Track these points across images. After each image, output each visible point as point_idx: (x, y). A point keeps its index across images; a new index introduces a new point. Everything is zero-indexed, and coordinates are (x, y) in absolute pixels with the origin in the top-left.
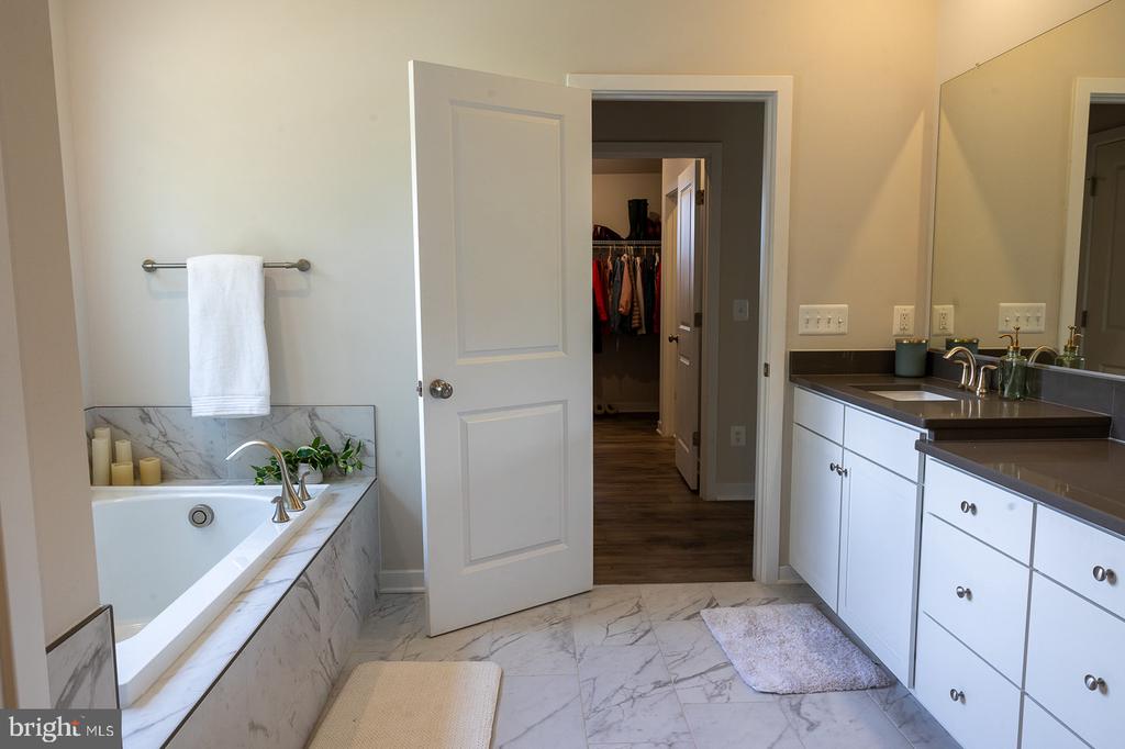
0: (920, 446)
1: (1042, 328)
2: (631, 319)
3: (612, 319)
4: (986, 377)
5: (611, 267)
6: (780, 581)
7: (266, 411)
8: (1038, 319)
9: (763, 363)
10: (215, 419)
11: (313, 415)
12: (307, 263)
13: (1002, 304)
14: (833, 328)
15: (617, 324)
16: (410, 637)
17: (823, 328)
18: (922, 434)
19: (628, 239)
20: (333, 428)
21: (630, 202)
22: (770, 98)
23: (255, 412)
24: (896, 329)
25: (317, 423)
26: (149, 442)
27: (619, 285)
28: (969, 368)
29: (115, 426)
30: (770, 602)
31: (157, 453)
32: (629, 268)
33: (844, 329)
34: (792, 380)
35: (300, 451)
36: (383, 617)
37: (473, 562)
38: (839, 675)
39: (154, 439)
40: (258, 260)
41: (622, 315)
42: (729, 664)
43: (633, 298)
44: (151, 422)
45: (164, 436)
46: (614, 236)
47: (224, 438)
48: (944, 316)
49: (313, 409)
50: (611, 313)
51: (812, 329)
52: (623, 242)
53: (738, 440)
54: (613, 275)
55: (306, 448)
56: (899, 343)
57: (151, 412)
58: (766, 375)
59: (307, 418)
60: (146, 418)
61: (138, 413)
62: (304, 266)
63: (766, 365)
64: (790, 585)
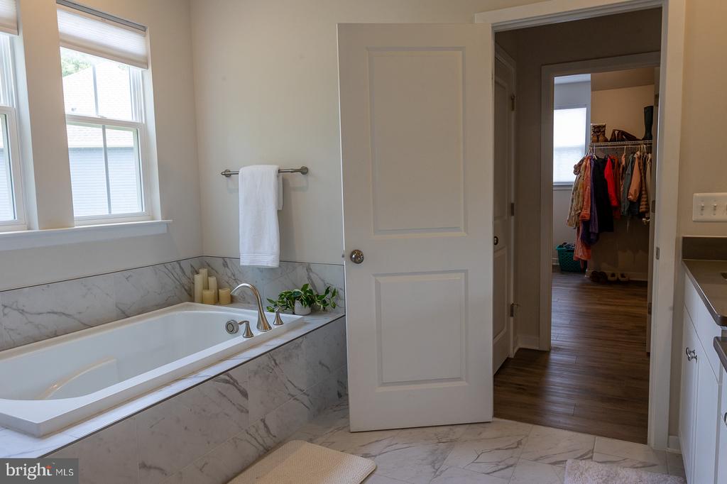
0: (715, 343)
2: (640, 205)
3: (623, 204)
5: (624, 163)
6: (671, 450)
7: (275, 264)
10: (259, 268)
11: (309, 269)
12: (307, 169)
15: (626, 209)
16: (338, 429)
17: (720, 215)
19: (643, 139)
20: (320, 278)
21: (645, 108)
23: (269, 265)
25: (311, 274)
26: (226, 278)
27: (630, 177)
29: (212, 268)
31: (230, 285)
32: (639, 163)
35: (294, 292)
36: (335, 411)
37: (384, 384)
39: (229, 277)
40: (275, 168)
41: (631, 202)
43: (641, 188)
44: (228, 267)
45: (234, 276)
46: (630, 138)
47: (262, 280)
49: (309, 265)
50: (622, 200)
51: (707, 215)
52: (639, 142)
54: (625, 169)
55: (297, 290)
57: (228, 260)
58: (658, 258)
59: (306, 271)
60: (225, 265)
61: (221, 261)
62: (304, 171)
63: (658, 249)
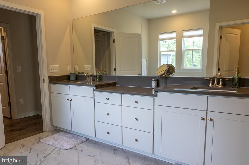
0: (94, 90)
1: (91, 70)
4: (92, 78)
6: (52, 130)
8: (90, 68)
9: (42, 79)
13: (85, 65)
14: (57, 71)
17: (55, 71)
18: (94, 88)
22: (38, 15)
24: (68, 71)
28: (88, 77)
30: (53, 134)
33: (59, 71)
34: (49, 83)
38: (79, 141)
42: (56, 147)
48: (76, 68)
51: (53, 71)
53: (22, 102)
56: (70, 73)
58: (44, 82)
63: (44, 80)
64: (54, 130)
